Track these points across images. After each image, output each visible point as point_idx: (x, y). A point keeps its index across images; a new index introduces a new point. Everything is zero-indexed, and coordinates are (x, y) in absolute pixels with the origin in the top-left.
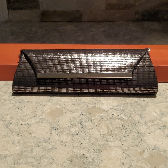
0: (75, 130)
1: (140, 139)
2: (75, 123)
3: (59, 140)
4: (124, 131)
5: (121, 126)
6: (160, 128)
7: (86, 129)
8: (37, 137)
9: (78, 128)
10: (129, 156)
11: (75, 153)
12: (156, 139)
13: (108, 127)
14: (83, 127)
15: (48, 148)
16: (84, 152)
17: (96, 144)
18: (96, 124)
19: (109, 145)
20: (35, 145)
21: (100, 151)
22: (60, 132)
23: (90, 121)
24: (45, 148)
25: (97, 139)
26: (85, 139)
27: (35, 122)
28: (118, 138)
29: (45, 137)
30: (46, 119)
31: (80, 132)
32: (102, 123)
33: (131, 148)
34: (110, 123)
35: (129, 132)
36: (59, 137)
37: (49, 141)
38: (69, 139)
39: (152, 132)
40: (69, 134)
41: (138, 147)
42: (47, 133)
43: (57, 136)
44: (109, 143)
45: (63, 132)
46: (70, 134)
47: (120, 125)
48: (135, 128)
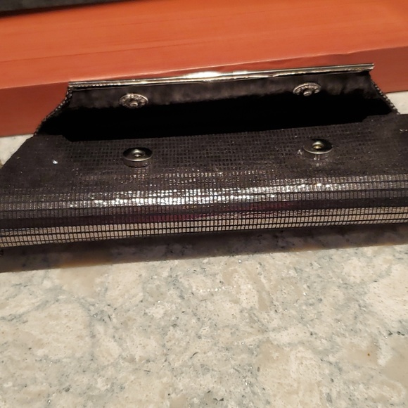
0: (162, 312)
1: (354, 306)
2: (158, 287)
3: (124, 354)
4: (305, 286)
5: (292, 273)
6: (401, 256)
7: (194, 302)
8: (53, 358)
9: (172, 302)
10: (340, 369)
11: (184, 392)
12: (398, 299)
13: (256, 282)
14: (186, 296)
15: (96, 393)
16: (208, 382)
17: (238, 346)
18: (219, 278)
19: (275, 343)
20: (54, 389)
21: (254, 370)
22: (118, 326)
23: (198, 269)
24: (88, 394)
25: (235, 330)
26: (200, 337)
27: (33, 304)
28: (294, 312)
29: (78, 355)
30: (64, 288)
31: (181, 316)
32: (235, 271)
33: (338, 340)
34: (258, 266)
35: (318, 287)
36: (121, 346)
37: (94, 366)
38: (153, 345)
39: (381, 276)
40: (149, 330)
41: (356, 332)
42: (80, 337)
43: (115, 344)
44: (272, 335)
45: (130, 323)
46: (153, 327)
47: (288, 268)
48: (334, 272)
